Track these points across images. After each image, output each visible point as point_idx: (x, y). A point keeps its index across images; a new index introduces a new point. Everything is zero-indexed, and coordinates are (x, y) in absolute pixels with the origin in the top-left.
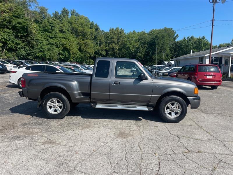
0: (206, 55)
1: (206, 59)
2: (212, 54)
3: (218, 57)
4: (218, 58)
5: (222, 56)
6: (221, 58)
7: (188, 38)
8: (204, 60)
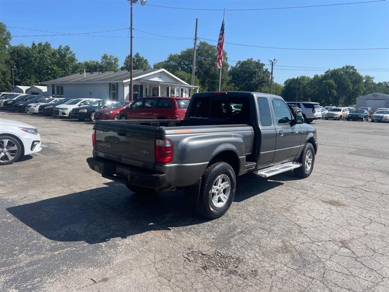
0: (124, 81)
1: (124, 87)
2: (133, 79)
3: (137, 84)
4: (137, 86)
5: (142, 83)
6: (142, 86)
7: (40, 45)
8: (119, 88)
